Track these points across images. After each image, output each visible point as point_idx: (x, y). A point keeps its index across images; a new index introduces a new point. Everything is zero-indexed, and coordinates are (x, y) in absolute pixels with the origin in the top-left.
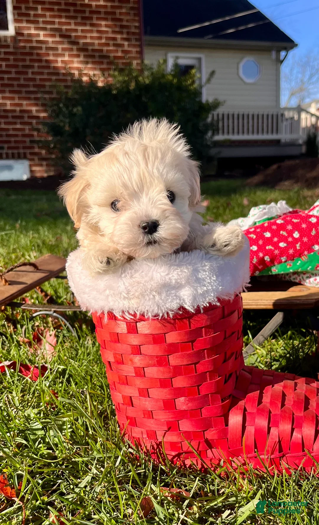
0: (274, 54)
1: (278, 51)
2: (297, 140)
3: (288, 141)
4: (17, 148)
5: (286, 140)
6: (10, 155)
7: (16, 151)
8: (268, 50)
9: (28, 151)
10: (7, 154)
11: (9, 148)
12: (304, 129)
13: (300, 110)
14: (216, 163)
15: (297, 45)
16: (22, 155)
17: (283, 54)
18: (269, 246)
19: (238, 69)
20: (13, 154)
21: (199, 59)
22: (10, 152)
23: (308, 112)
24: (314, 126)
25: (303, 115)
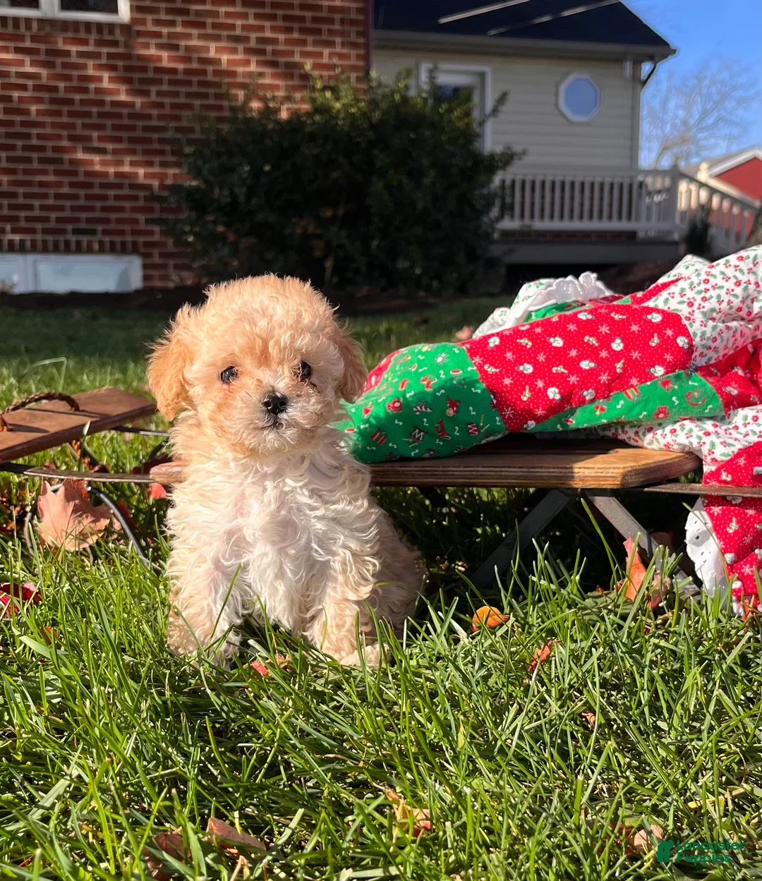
0: (628, 66)
1: (637, 62)
2: (670, 232)
3: (652, 234)
4: (122, 233)
5: (647, 232)
6: (107, 246)
7: (118, 239)
8: (619, 60)
9: (141, 239)
10: (101, 243)
11: (105, 232)
12: (683, 213)
13: (677, 175)
14: (503, 271)
15: (674, 51)
16: (130, 247)
17: (646, 67)
18: (557, 366)
19: (557, 95)
20: (112, 243)
21: (482, 76)
22: (107, 239)
23: (692, 179)
24: (706, 209)
25: (683, 186)
